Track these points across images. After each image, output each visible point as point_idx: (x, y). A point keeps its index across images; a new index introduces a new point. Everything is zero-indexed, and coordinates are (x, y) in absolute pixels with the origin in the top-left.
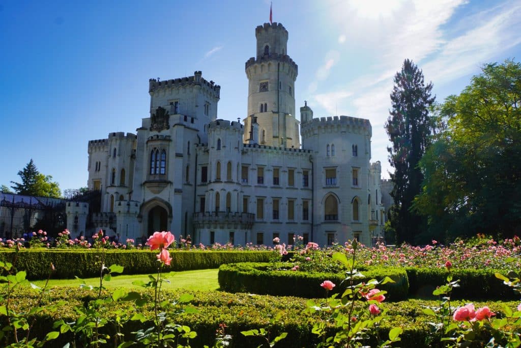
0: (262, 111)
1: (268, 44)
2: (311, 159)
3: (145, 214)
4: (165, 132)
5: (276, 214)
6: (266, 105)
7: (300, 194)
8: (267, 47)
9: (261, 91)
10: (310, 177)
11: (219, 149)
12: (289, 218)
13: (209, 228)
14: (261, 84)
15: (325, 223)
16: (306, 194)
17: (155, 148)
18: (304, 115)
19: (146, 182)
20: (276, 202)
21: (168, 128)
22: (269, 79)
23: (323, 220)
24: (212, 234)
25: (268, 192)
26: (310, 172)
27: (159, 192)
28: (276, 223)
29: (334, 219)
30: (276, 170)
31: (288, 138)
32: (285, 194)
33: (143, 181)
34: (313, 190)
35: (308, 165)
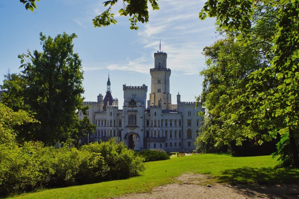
0: (158, 92)
1: (160, 62)
2: (182, 116)
3: (127, 137)
4: (135, 109)
5: (171, 136)
6: (160, 89)
7: (179, 129)
8: (160, 63)
9: (158, 83)
10: (181, 123)
11: (155, 115)
12: (175, 137)
13: (154, 142)
14: (158, 80)
15: (187, 139)
16: (180, 129)
17: (132, 114)
18: (178, 98)
19: (127, 126)
20: (171, 132)
21: (136, 107)
22: (161, 78)
23: (186, 138)
24: (155, 145)
25: (169, 129)
26: (182, 121)
27: (133, 130)
28: (171, 139)
29: (190, 137)
30: (171, 121)
31: (169, 104)
32: (174, 129)
33: (126, 126)
34: (182, 127)
35: (181, 118)
